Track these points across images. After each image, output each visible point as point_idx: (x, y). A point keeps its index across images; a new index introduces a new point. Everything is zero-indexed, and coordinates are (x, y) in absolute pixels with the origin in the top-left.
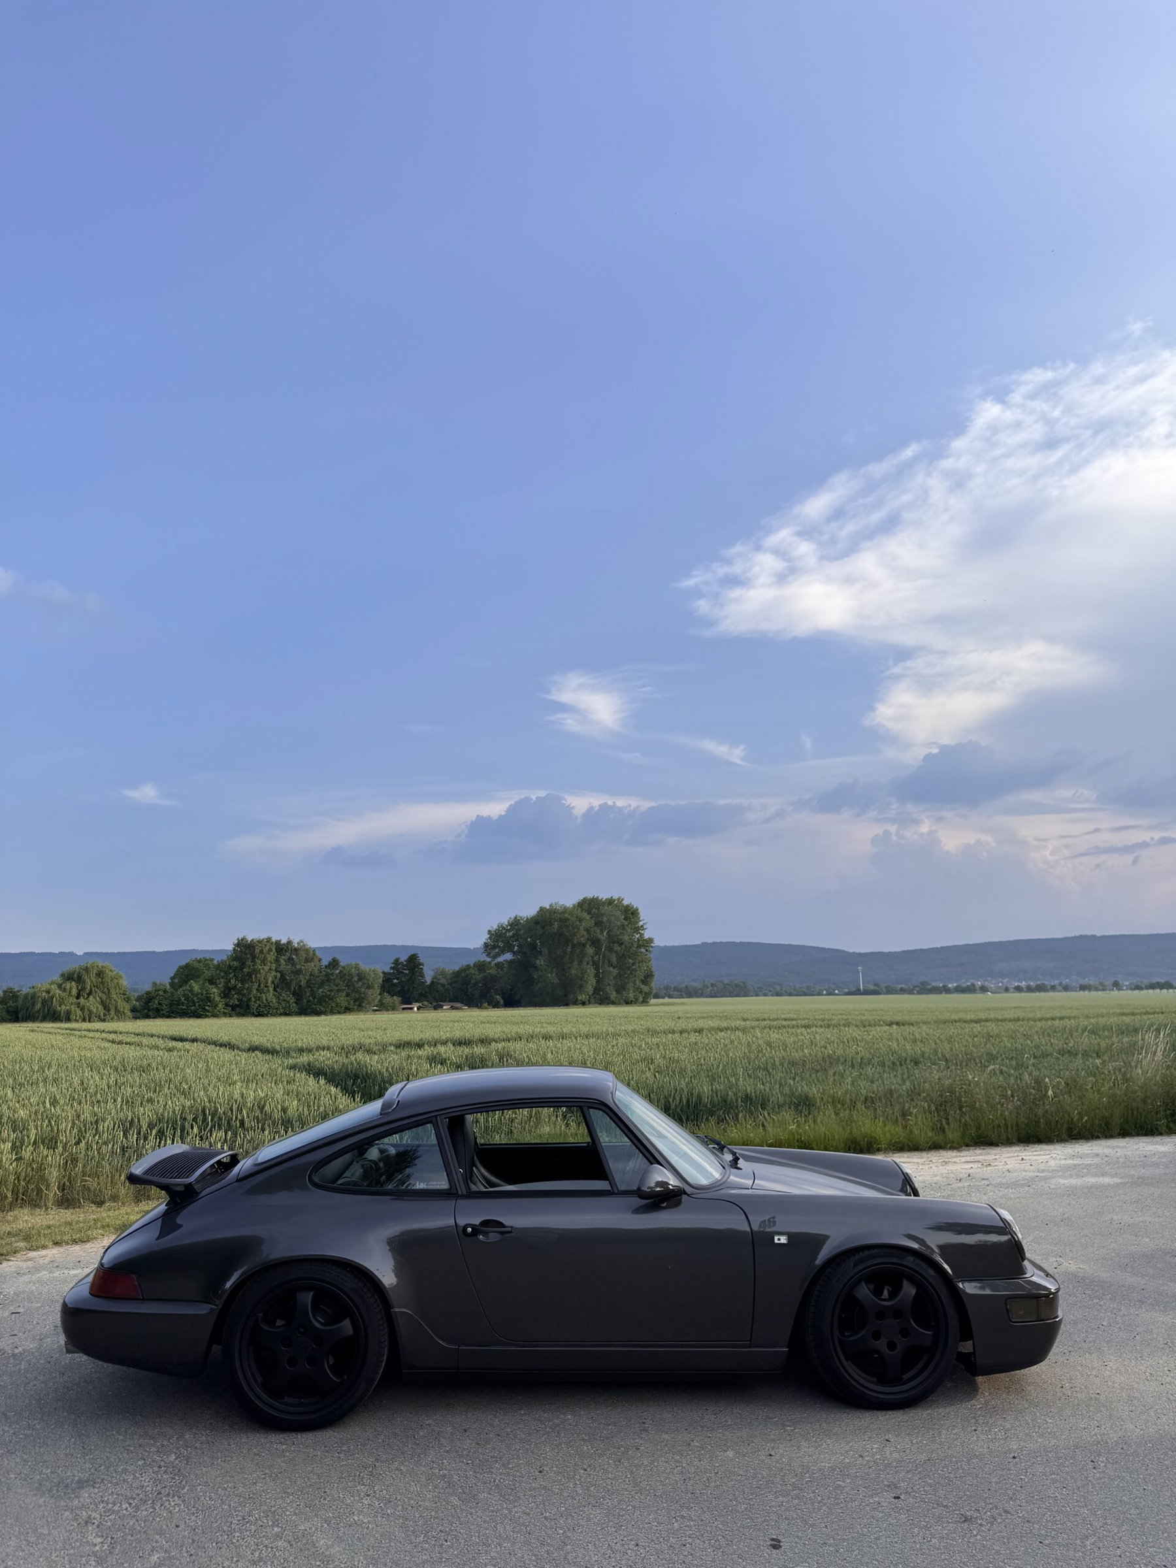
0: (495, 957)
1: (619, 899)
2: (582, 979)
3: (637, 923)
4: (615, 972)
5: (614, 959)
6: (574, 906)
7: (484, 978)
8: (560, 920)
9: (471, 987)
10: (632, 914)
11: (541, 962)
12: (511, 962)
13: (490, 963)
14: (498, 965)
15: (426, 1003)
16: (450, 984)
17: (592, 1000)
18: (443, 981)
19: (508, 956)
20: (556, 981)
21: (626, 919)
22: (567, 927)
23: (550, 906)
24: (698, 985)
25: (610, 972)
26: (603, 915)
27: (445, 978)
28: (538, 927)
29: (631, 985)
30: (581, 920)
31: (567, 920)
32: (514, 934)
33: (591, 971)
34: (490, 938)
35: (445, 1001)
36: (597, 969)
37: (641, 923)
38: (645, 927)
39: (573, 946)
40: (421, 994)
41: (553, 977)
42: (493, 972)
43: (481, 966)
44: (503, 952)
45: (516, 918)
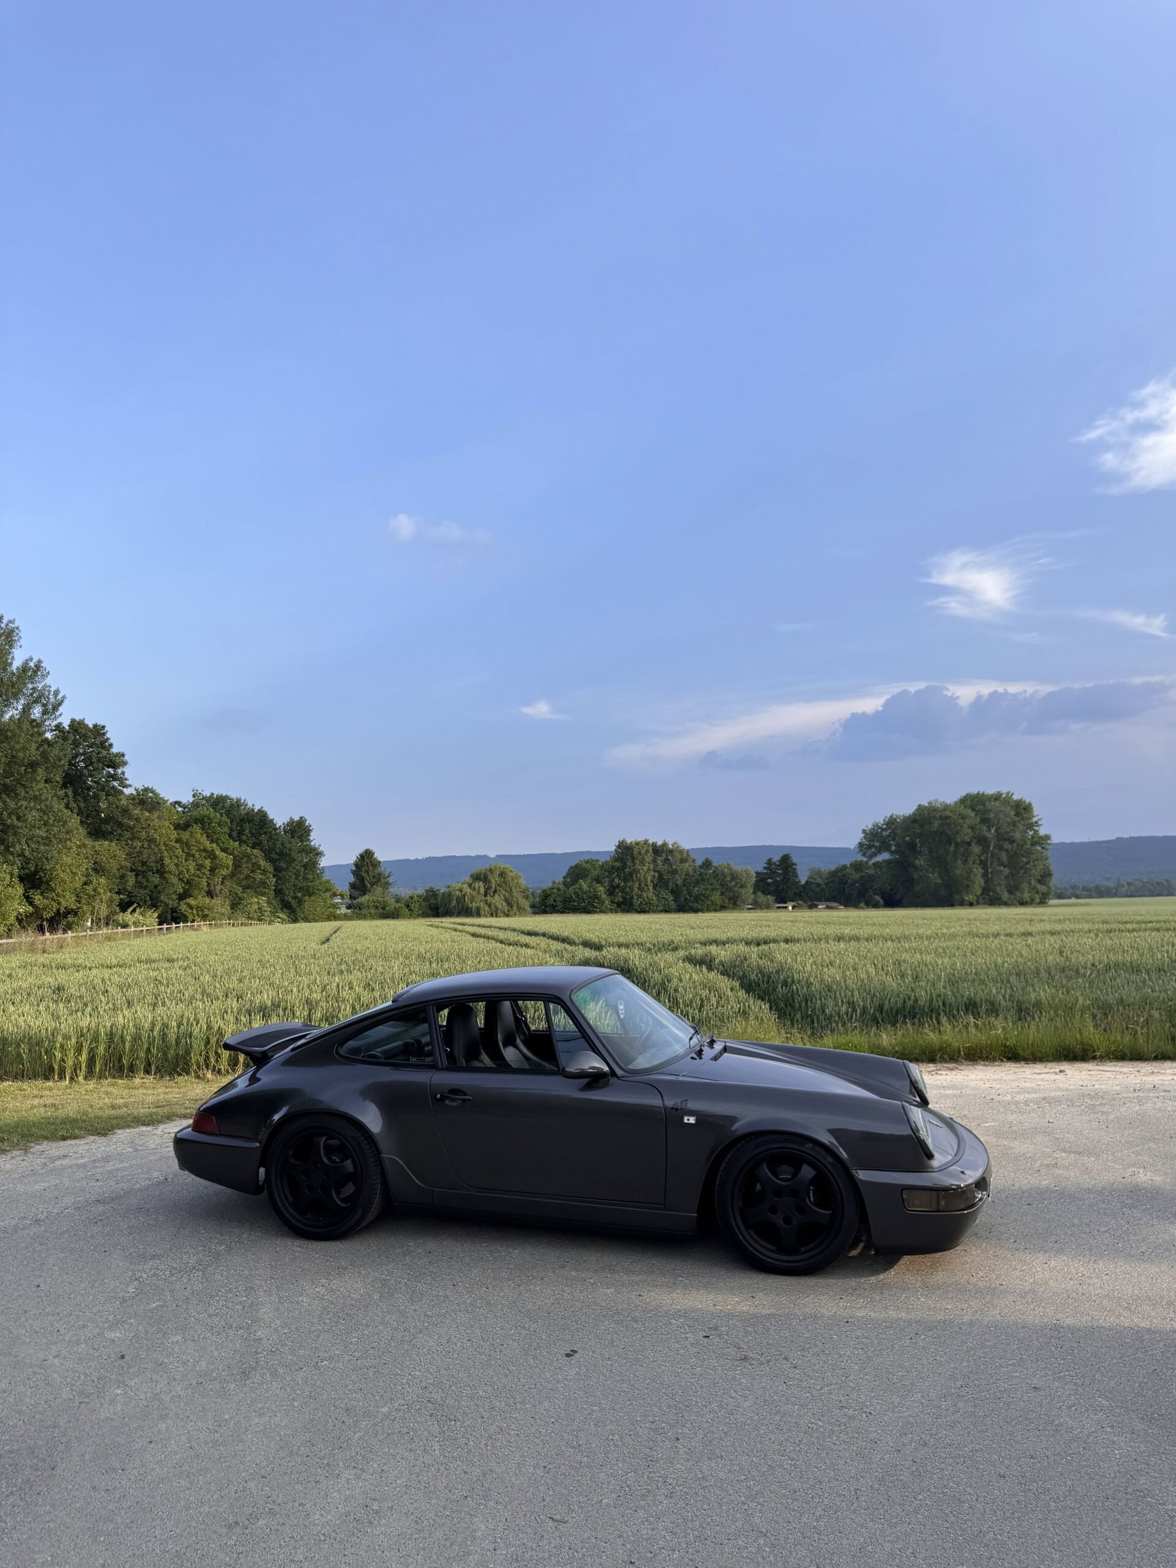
0: (871, 857)
1: (1008, 793)
2: (967, 878)
3: (1030, 818)
4: (1006, 871)
5: (1004, 857)
6: (956, 803)
7: (862, 878)
8: (941, 818)
9: (848, 887)
10: (1024, 809)
11: (920, 862)
12: (888, 862)
13: (867, 863)
14: (876, 865)
15: (800, 902)
16: (827, 884)
17: (981, 900)
18: (819, 881)
19: (885, 856)
20: (940, 881)
21: (1017, 814)
22: (948, 824)
23: (929, 803)
24: (1111, 884)
25: (1001, 871)
26: (989, 811)
27: (821, 878)
28: (916, 826)
29: (1025, 886)
30: (963, 818)
31: (948, 817)
32: (890, 833)
33: (978, 871)
34: (865, 837)
35: (821, 901)
36: (985, 868)
37: (1035, 819)
38: (1040, 823)
39: (957, 844)
40: (795, 894)
41: (934, 877)
42: (871, 871)
43: (857, 866)
44: (879, 851)
45: (891, 816)
